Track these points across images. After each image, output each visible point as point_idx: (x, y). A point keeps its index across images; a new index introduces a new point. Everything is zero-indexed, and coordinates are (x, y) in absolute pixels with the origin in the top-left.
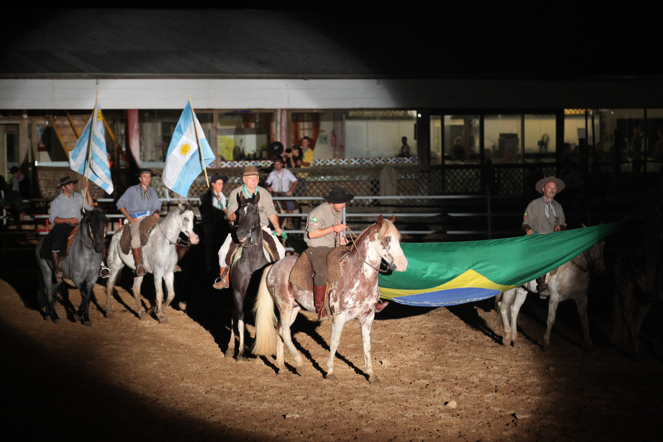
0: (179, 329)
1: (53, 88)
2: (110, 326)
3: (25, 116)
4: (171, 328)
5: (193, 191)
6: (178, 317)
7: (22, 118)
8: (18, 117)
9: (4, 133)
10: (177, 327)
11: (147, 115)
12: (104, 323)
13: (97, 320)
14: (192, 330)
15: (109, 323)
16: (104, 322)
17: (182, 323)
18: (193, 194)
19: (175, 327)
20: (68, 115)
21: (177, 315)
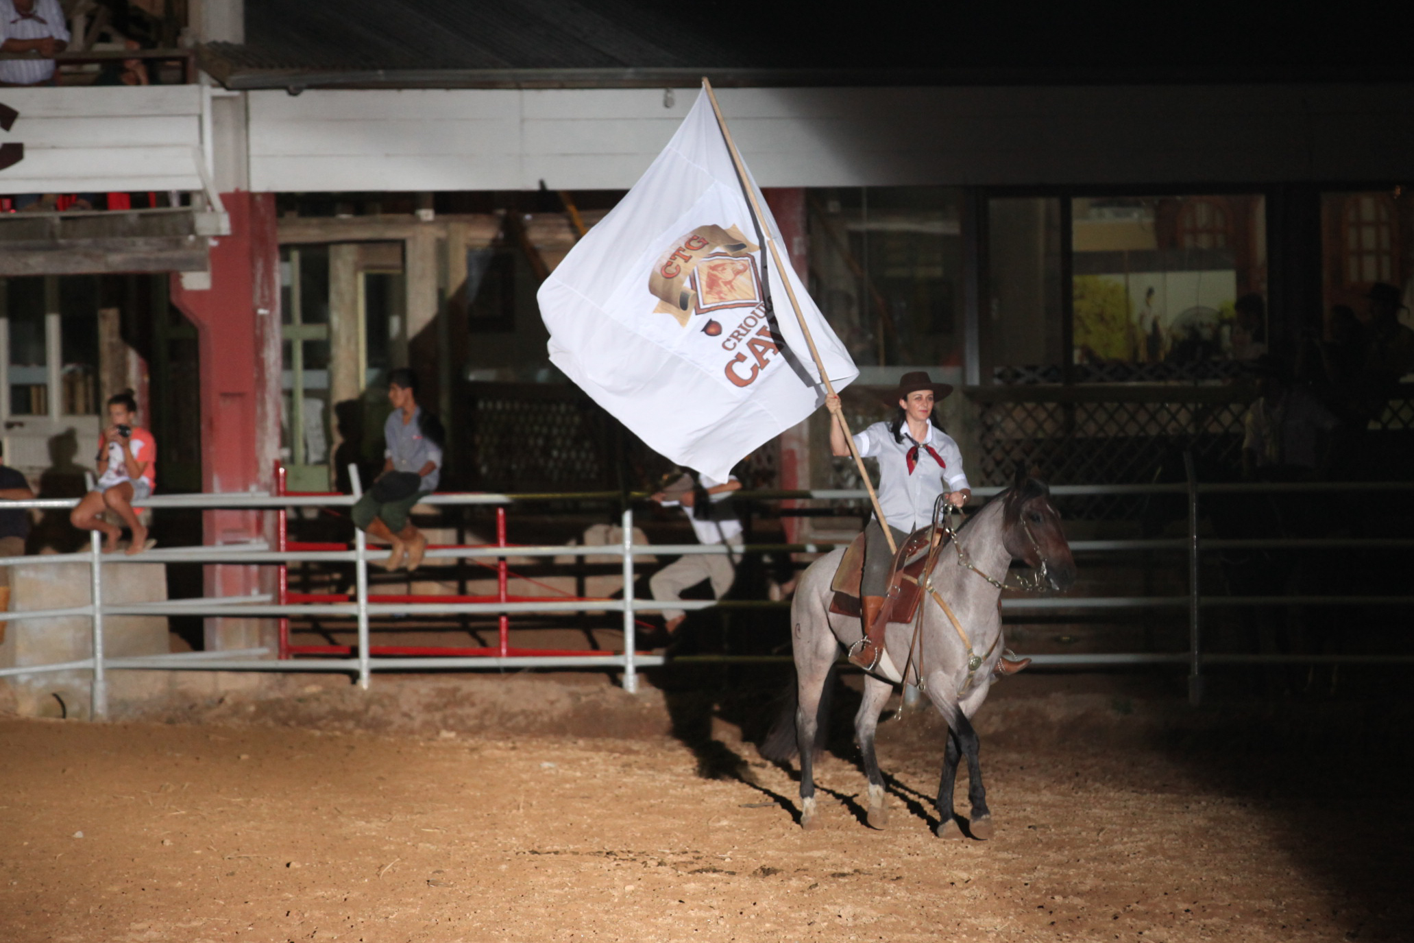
0: (955, 934)
1: (523, 121)
2: (722, 922)
3: (427, 214)
4: (925, 930)
5: (990, 466)
6: (948, 891)
7: (417, 221)
8: (405, 217)
9: (355, 274)
10: (946, 926)
11: (833, 207)
12: (703, 914)
13: (677, 903)
14: (998, 935)
15: (717, 913)
16: (700, 908)
17: (962, 911)
18: (988, 475)
19: (941, 927)
20: (572, 208)
21: (946, 887)
